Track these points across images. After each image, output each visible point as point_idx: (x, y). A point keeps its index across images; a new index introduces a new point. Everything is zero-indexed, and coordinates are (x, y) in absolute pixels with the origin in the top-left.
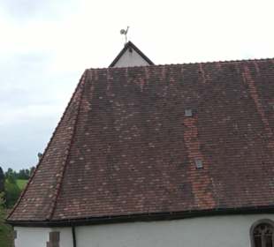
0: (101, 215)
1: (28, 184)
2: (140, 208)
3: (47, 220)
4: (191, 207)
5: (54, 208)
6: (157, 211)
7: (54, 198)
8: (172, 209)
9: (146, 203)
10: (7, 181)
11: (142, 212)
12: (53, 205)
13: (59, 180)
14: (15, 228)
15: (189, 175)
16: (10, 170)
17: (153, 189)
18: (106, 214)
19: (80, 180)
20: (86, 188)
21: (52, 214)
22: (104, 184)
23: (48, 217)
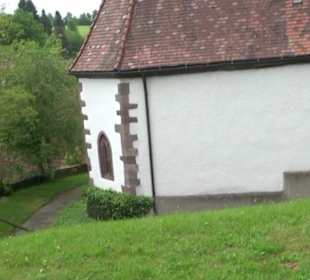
0: (176, 63)
1: (92, 28)
2: (222, 55)
3: (116, 70)
4: (283, 53)
5: (122, 57)
6: (243, 58)
7: (122, 45)
8: (259, 55)
9: (229, 49)
10: (66, 27)
11: (223, 60)
12: (120, 53)
13: (127, 23)
14: (80, 80)
15: (284, 13)
16: (69, 14)
17: (237, 31)
18: (182, 63)
19: (151, 22)
20: (158, 32)
21: (120, 63)
22: (180, 26)
23: (116, 66)
